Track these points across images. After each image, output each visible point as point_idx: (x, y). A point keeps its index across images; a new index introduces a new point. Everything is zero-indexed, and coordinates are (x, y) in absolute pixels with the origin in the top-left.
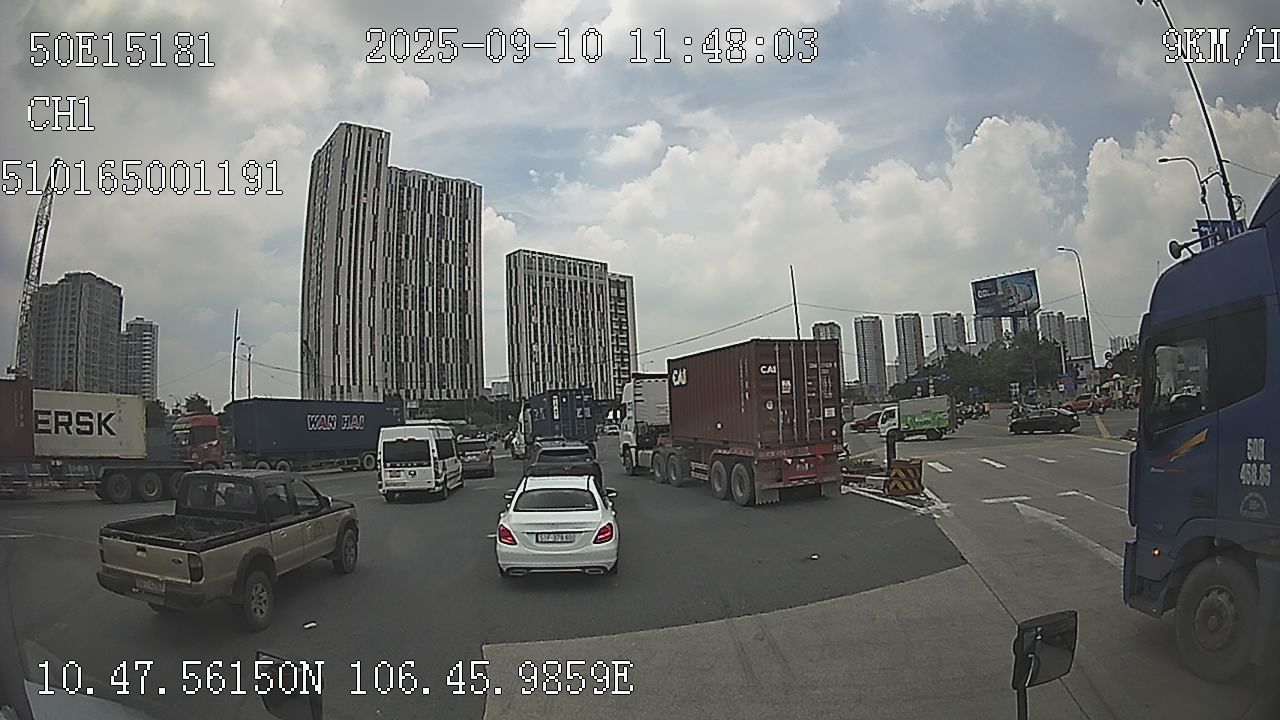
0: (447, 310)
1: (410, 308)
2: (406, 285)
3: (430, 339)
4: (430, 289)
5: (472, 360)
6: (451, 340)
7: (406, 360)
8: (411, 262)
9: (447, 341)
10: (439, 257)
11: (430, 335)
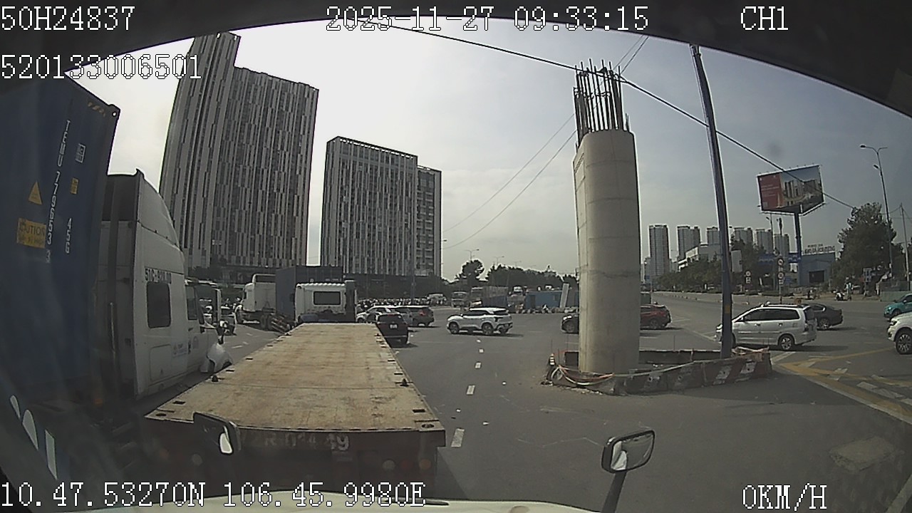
0: (278, 189)
1: (246, 186)
2: (244, 166)
3: (262, 214)
4: (265, 171)
5: (298, 235)
6: (280, 217)
7: (239, 230)
8: (251, 146)
9: (276, 217)
10: (275, 145)
11: (262, 210)
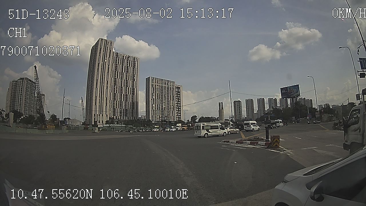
0: (128, 93)
1: (118, 93)
2: (117, 86)
3: (123, 102)
4: (124, 87)
5: (135, 108)
6: (129, 102)
7: (116, 108)
8: (118, 79)
10: (127, 78)
11: (123, 101)
